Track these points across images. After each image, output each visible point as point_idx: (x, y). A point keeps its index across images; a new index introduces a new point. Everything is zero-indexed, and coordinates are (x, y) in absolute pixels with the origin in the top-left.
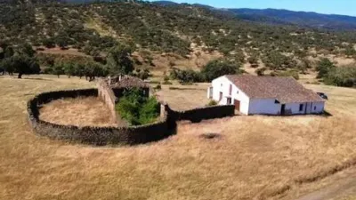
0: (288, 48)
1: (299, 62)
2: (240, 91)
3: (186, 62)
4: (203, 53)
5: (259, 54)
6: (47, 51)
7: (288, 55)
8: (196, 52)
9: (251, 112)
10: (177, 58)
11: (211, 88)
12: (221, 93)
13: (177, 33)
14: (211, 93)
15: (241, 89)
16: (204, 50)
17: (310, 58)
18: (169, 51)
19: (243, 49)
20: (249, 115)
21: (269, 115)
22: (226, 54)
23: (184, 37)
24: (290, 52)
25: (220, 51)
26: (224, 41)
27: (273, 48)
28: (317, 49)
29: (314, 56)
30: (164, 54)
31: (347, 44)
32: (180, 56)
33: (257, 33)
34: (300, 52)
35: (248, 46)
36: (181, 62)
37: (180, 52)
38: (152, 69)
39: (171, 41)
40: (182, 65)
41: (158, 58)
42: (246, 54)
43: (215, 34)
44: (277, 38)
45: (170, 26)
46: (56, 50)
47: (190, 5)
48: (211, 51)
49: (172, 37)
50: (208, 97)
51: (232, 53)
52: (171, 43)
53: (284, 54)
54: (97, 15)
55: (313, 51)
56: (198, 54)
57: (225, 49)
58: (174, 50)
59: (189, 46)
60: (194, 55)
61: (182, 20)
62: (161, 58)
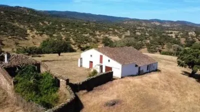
0: (85, 32)
1: (93, 39)
2: (111, 60)
3: (26, 42)
4: (36, 36)
5: (70, 36)
7: (86, 35)
8: (32, 35)
10: (20, 39)
11: (81, 59)
12: (91, 62)
13: (16, 24)
14: (81, 62)
15: (111, 58)
16: (37, 34)
17: (98, 37)
18: (13, 35)
19: (61, 33)
20: (122, 78)
22: (51, 36)
23: (22, 26)
24: (87, 34)
25: (47, 34)
26: (48, 28)
27: (78, 32)
28: (100, 32)
29: (99, 36)
30: (10, 37)
31: (112, 29)
32: (21, 38)
33: (67, 24)
34: (92, 34)
35: (63, 31)
36: (23, 42)
37: (21, 36)
38: (3, 47)
39: (14, 29)
40: (24, 44)
41: (6, 40)
42: (62, 36)
43: (42, 24)
44: (78, 26)
45: (11, 19)
47: (21, 7)
48: (41, 35)
49: (14, 26)
50: (79, 65)
51: (55, 35)
52: (14, 30)
53: (84, 35)
55: (98, 33)
56: (33, 37)
57: (50, 33)
58: (17, 35)
59: (26, 32)
60: (31, 37)
61: (19, 16)
62: (8, 40)
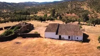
6: (67, 15)
9: (46, 37)
21: (53, 39)
46: (70, 14)
54: (86, 3)
